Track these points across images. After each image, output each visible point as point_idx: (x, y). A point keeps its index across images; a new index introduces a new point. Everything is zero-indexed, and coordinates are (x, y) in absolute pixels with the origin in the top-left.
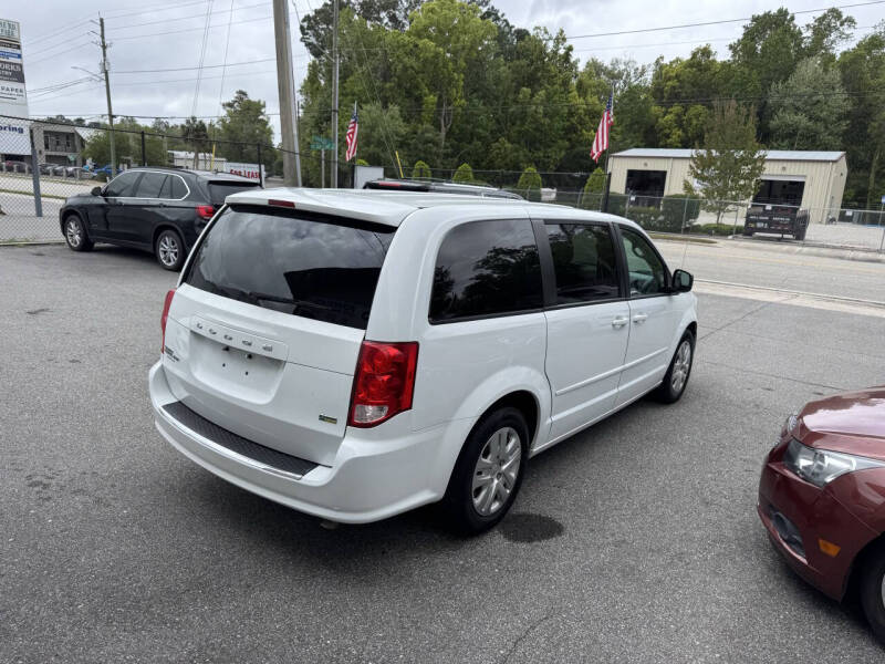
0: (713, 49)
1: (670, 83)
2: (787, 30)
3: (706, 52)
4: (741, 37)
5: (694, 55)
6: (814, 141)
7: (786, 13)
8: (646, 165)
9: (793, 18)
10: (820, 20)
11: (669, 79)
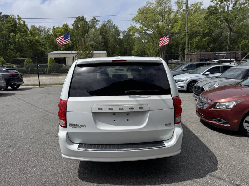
0: (68, 25)
1: (58, 33)
2: (85, 21)
3: (66, 26)
4: (74, 23)
5: (63, 26)
6: (98, 49)
7: (84, 17)
8: (59, 56)
9: (85, 19)
10: (92, 20)
11: (58, 32)
